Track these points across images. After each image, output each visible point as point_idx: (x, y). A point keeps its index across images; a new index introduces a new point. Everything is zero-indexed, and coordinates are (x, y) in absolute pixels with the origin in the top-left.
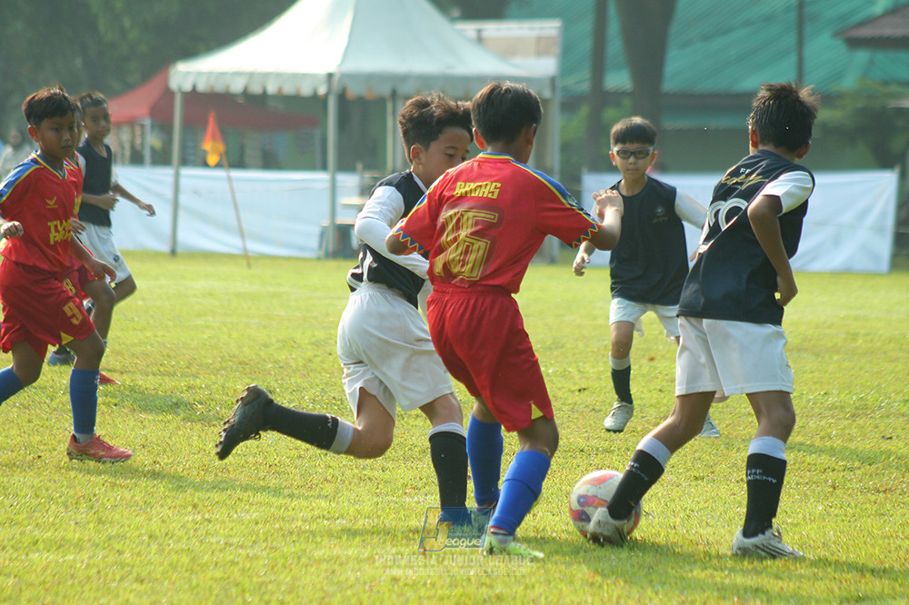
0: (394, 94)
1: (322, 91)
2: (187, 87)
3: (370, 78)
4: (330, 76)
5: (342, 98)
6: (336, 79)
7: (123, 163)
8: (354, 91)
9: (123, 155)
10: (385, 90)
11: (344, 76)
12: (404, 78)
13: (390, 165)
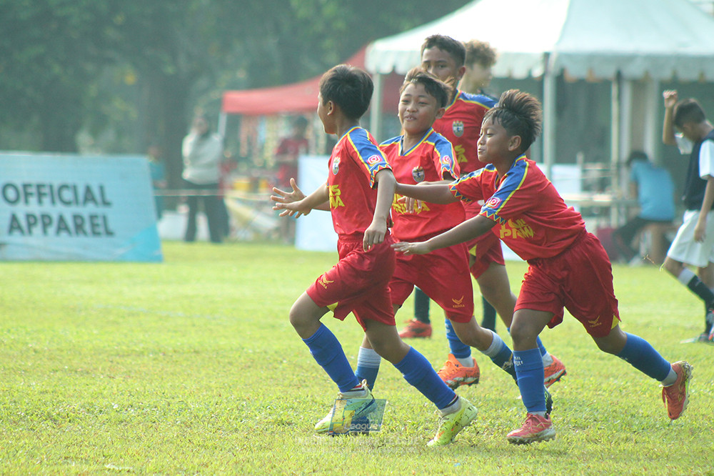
0: (619, 77)
1: (537, 72)
2: (387, 69)
3: (591, 58)
4: (547, 55)
5: (560, 79)
6: (553, 59)
7: (318, 154)
8: (574, 72)
9: (317, 145)
10: (609, 72)
11: (562, 56)
12: (630, 58)
13: (614, 157)
